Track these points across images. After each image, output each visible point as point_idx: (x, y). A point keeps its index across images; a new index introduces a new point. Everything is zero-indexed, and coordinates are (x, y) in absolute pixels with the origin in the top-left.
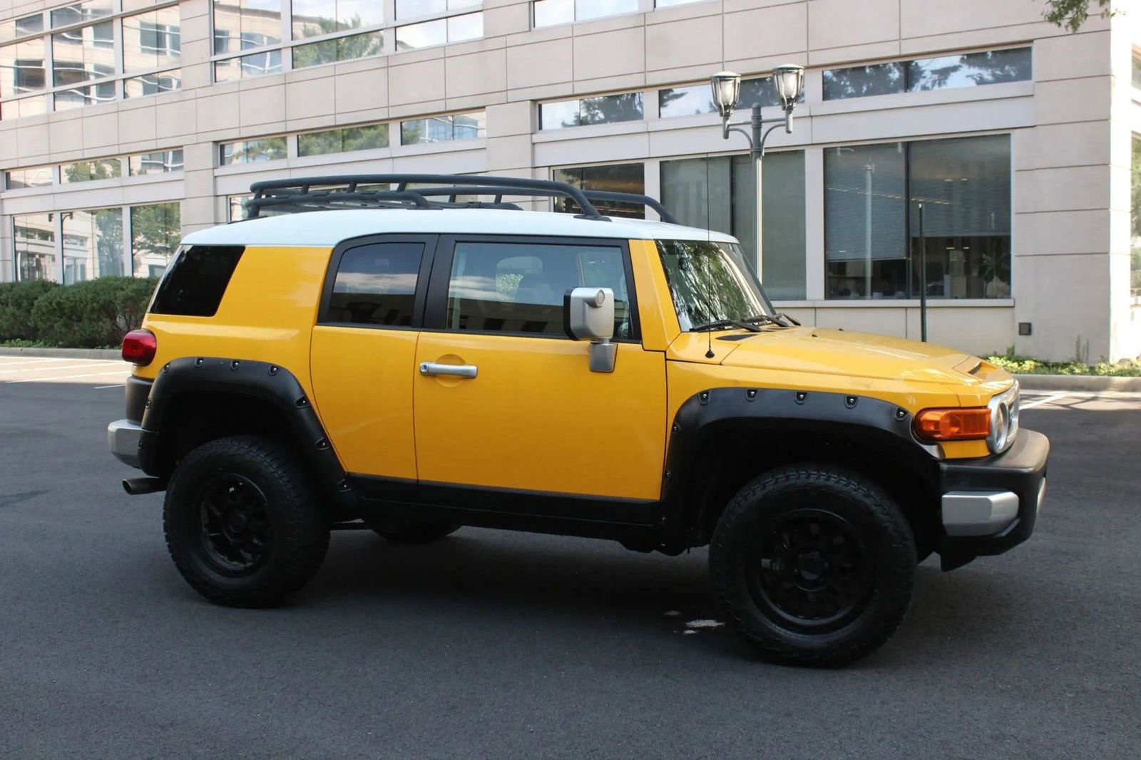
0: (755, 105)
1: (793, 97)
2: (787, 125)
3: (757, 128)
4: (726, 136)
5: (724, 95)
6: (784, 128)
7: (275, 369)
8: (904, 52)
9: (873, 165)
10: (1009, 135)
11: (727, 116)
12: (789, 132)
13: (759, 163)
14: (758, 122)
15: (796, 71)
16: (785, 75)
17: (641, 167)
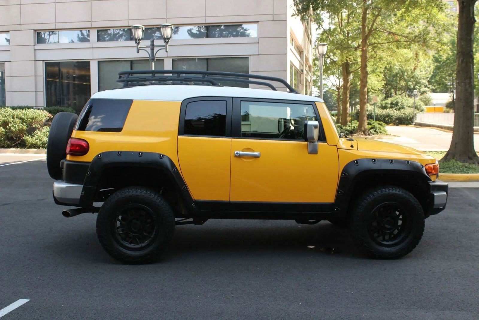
0: (152, 39)
1: (169, 37)
2: (166, 49)
3: (152, 50)
4: (138, 52)
5: (138, 35)
6: (165, 50)
7: (161, 156)
8: (207, 22)
9: (186, 67)
10: (248, 57)
11: (138, 43)
12: (167, 52)
13: (153, 64)
14: (153, 47)
15: (171, 27)
16: (166, 28)
17: (89, 63)
